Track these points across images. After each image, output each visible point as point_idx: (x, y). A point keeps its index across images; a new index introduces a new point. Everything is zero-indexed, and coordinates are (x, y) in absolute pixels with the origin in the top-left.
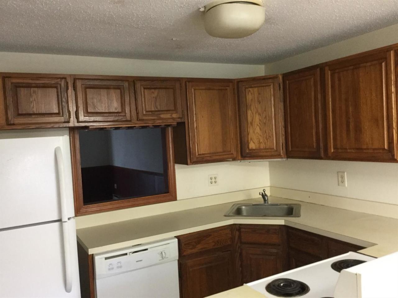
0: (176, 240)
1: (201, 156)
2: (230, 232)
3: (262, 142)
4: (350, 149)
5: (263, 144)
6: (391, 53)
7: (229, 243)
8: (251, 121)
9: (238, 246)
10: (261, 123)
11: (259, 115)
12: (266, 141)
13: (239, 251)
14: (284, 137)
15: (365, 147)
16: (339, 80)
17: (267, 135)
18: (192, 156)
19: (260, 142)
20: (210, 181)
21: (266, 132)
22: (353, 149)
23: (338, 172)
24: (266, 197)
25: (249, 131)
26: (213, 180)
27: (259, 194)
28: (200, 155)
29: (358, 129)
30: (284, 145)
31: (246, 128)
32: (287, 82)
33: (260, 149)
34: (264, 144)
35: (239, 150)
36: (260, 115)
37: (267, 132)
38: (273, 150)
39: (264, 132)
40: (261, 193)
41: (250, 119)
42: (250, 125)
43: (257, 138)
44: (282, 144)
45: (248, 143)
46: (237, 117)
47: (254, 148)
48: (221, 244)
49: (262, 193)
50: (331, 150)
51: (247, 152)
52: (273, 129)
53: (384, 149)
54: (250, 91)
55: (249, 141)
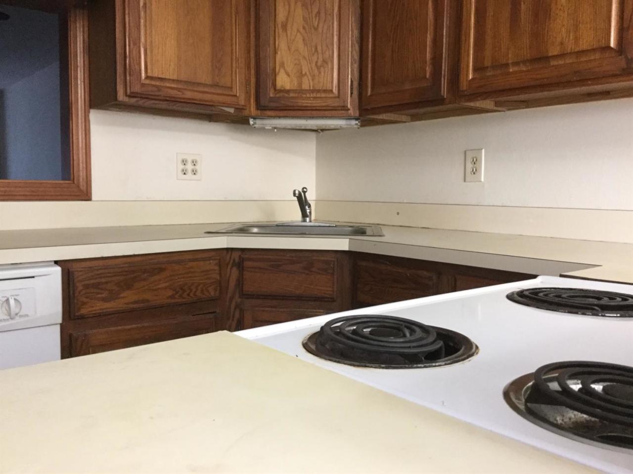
0: (58, 269)
1: (153, 83)
2: (217, 268)
3: (306, 74)
4: (516, 64)
5: (308, 77)
7: (212, 293)
9: (233, 304)
10: (307, 27)
11: (304, 8)
12: (316, 71)
13: (237, 315)
14: (356, 66)
15: (554, 51)
17: (318, 58)
18: (128, 78)
19: (301, 73)
20: (182, 167)
21: (316, 48)
22: (524, 62)
23: (465, 152)
24: (307, 207)
25: (279, 45)
26: (188, 167)
27: (292, 195)
28: (152, 78)
30: (356, 84)
31: (272, 39)
33: (300, 91)
34: (310, 78)
35: (253, 91)
36: (307, 8)
37: (319, 48)
38: (331, 95)
39: (313, 49)
40: (297, 192)
41: (281, 16)
42: (281, 30)
43: (296, 64)
44: (352, 82)
45: (275, 74)
46: (252, 9)
47: (288, 87)
48: (191, 295)
49: (300, 194)
50: (467, 75)
51: (271, 95)
52: (333, 44)
53: (609, 47)
55: (277, 71)
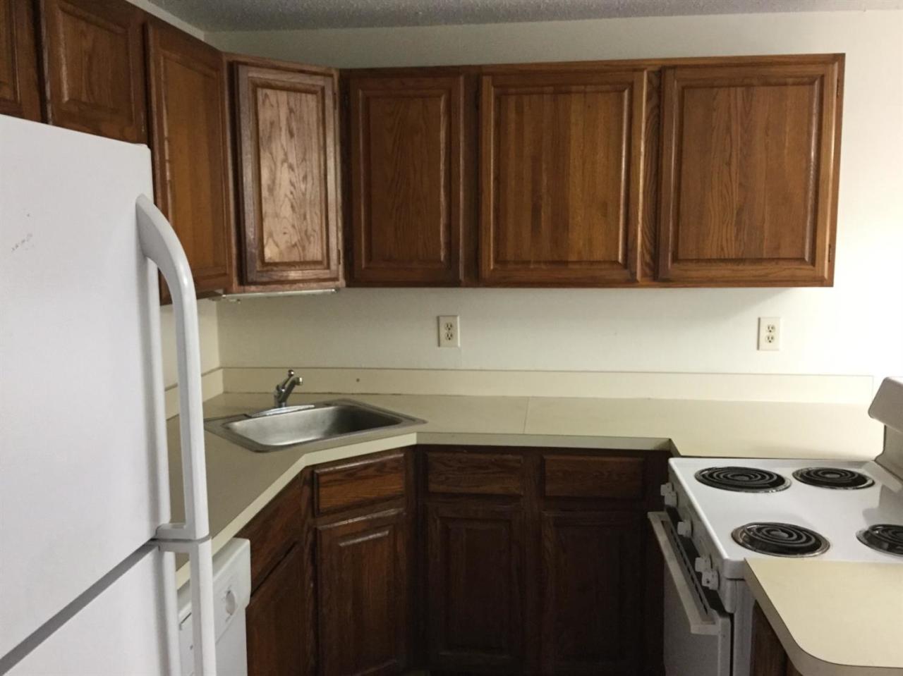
0: (248, 544)
3: (297, 243)
5: (298, 249)
6: (643, 75)
8: (269, 182)
10: (294, 193)
11: (290, 170)
12: (306, 243)
14: (340, 235)
15: (573, 258)
16: (520, 111)
17: (307, 226)
19: (291, 243)
21: (305, 217)
22: (545, 262)
23: (438, 318)
25: (266, 212)
29: (561, 223)
30: (342, 254)
32: (360, 93)
33: (289, 264)
34: (300, 248)
35: (234, 263)
36: (293, 170)
37: (308, 217)
38: (320, 267)
39: (302, 217)
41: (266, 177)
42: (267, 194)
43: (285, 233)
44: (339, 251)
45: (262, 244)
47: (276, 259)
50: (489, 265)
51: (259, 268)
53: (617, 262)
54: (266, 96)
55: (265, 240)
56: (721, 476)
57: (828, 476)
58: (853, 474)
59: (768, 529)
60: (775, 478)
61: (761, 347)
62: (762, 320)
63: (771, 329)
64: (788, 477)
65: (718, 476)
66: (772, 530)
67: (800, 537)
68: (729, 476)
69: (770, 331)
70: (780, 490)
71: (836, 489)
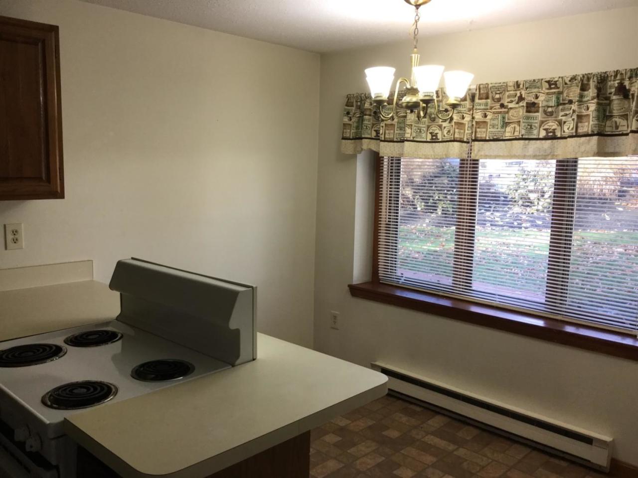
56: (10, 356)
57: (91, 337)
58: (107, 332)
59: (70, 388)
60: (54, 348)
61: (8, 248)
62: (7, 226)
63: (15, 232)
64: (63, 345)
65: (7, 357)
66: (74, 389)
67: (95, 389)
68: (16, 354)
69: (15, 234)
70: (62, 356)
71: (100, 346)
